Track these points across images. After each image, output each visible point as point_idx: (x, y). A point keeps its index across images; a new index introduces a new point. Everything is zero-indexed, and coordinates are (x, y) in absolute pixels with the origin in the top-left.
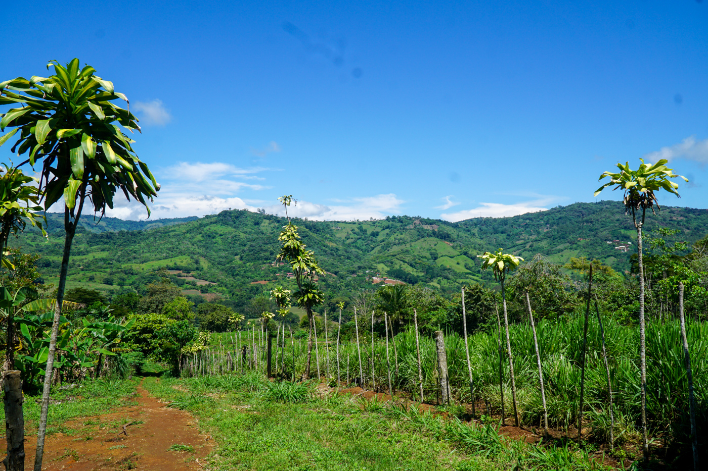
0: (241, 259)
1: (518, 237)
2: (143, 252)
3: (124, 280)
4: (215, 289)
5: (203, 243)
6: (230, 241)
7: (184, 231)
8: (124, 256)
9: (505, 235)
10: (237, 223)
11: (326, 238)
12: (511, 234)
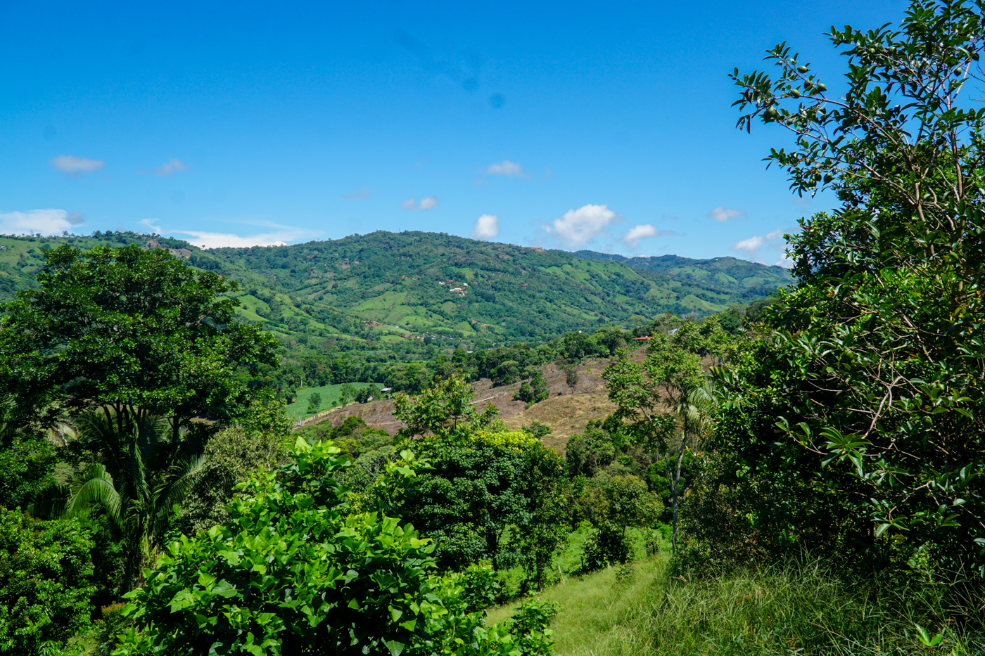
1: (307, 274)
9: (287, 271)
12: (297, 269)
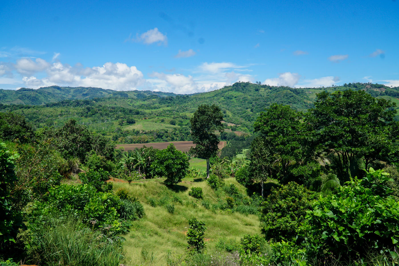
0: (252, 111)
2: (190, 107)
3: (182, 122)
4: (240, 129)
5: (225, 102)
6: (241, 101)
7: (213, 95)
8: (180, 109)
10: (245, 90)
11: (304, 98)
